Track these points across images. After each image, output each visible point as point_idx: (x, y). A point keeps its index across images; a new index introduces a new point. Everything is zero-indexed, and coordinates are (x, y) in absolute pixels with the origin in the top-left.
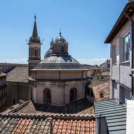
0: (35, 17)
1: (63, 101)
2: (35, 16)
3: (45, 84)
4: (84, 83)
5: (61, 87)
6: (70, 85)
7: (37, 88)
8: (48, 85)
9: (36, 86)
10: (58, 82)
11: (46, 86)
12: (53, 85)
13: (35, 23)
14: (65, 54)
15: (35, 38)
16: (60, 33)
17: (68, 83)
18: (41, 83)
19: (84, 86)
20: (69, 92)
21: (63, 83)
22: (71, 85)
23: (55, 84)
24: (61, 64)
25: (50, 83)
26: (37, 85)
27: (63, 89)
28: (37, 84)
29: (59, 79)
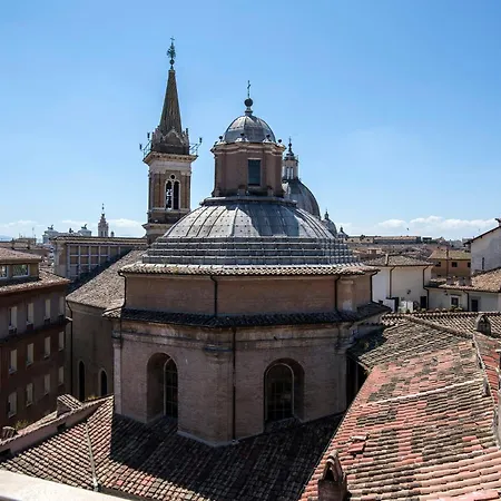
0: (172, 53)
1: (230, 421)
2: (172, 47)
3: (153, 336)
4: (339, 337)
5: (219, 353)
6: (263, 345)
7: (124, 350)
8: (165, 341)
9: (121, 340)
10: (205, 331)
11: (158, 345)
12: (184, 343)
13: (172, 75)
14: (265, 194)
15: (168, 135)
16: (249, 103)
17: (253, 335)
18: (140, 328)
19: (342, 351)
20: (260, 381)
21: (225, 336)
22: (268, 345)
23: (194, 340)
24: (233, 240)
25: (172, 332)
26: (125, 336)
27: (227, 366)
28: (125, 331)
29: (212, 313)
